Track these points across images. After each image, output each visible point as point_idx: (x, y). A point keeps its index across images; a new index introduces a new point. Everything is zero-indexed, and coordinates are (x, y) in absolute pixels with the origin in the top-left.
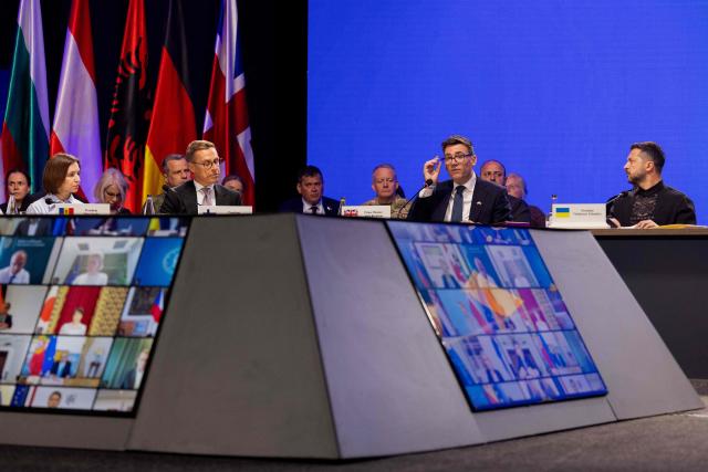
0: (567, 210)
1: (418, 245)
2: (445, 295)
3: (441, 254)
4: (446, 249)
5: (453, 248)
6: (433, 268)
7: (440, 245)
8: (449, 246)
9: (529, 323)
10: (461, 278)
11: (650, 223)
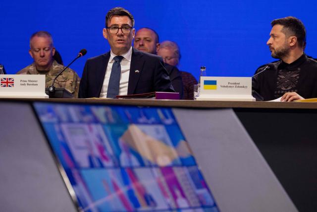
0: (214, 83)
1: (64, 127)
2: (89, 175)
3: (85, 134)
4: (91, 130)
5: (97, 129)
6: (79, 148)
7: (86, 127)
8: (94, 127)
9: (170, 200)
10: (105, 158)
11: (295, 95)
